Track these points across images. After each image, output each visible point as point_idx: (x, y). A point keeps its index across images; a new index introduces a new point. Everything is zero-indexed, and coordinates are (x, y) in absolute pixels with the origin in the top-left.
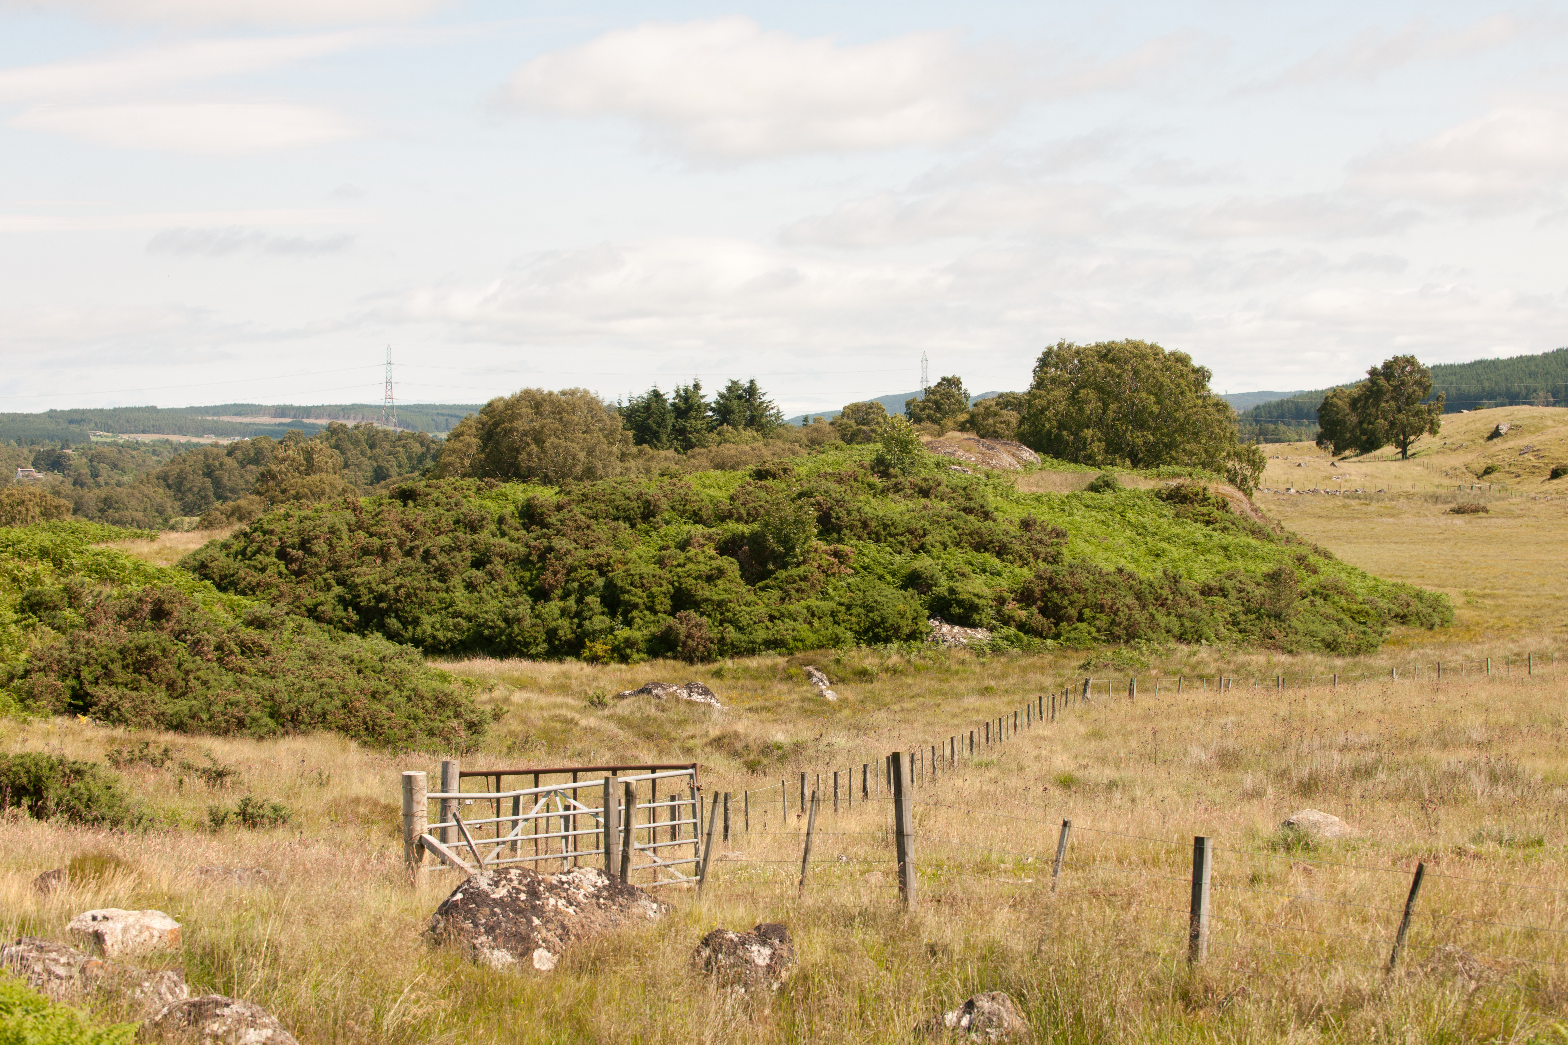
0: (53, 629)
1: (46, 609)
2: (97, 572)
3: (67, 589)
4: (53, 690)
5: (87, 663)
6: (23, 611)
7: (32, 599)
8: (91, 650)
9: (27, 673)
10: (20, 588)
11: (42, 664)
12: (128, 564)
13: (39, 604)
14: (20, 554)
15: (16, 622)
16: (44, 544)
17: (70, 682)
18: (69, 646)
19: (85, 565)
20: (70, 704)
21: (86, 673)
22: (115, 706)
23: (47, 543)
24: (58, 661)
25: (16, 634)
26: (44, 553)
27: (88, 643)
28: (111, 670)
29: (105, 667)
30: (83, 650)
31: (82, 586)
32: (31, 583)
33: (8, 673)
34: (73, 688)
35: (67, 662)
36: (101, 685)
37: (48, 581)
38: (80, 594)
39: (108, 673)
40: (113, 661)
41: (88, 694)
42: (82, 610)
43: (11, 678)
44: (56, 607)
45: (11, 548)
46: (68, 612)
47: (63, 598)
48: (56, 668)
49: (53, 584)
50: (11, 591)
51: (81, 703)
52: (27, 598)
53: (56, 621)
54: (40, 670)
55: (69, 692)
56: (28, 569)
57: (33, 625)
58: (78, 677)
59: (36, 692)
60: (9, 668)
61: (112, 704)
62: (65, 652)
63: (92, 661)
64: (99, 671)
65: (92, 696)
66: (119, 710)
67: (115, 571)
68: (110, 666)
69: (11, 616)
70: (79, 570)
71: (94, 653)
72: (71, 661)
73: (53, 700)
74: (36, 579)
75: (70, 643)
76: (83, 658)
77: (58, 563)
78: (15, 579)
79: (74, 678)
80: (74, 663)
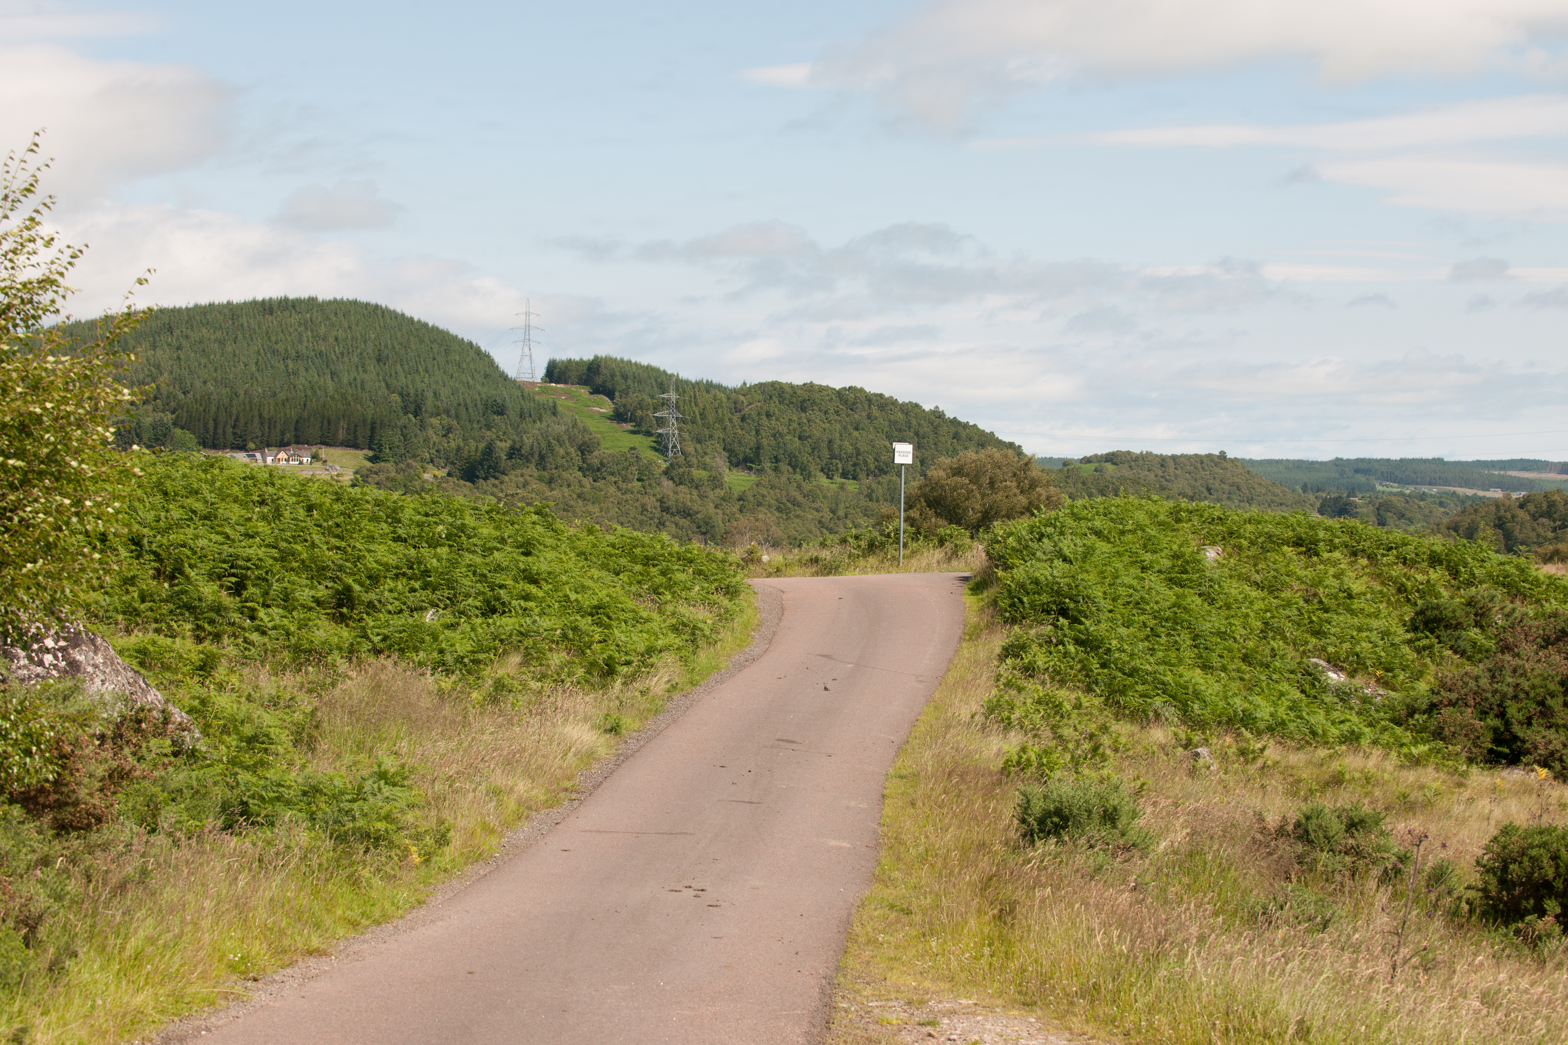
0: (1456, 652)
1: (1446, 627)
2: (1503, 585)
3: (1470, 603)
4: (1468, 731)
5: (1515, 697)
6: (1415, 629)
7: (1428, 613)
8: (1521, 680)
9: (1432, 708)
10: (1408, 600)
11: (1454, 696)
12: (1542, 578)
13: (1438, 620)
14: (1405, 558)
15: (1409, 642)
16: (1435, 548)
17: (1492, 721)
18: (1487, 674)
19: (1490, 575)
20: (1490, 751)
21: (1512, 709)
22: (1557, 756)
23: (1438, 548)
24: (1475, 693)
25: (1410, 658)
26: (1435, 560)
27: (1514, 671)
28: (1550, 708)
29: (1542, 703)
30: (1510, 680)
31: (1491, 600)
32: (1423, 595)
33: (1408, 706)
34: (1495, 730)
35: (1489, 695)
36: (1535, 727)
37: (1445, 593)
38: (1490, 610)
39: (1545, 711)
40: (1552, 695)
41: (1515, 738)
42: (1492, 631)
43: (1412, 712)
44: (1458, 626)
45: (1394, 551)
46: (1474, 633)
47: (1467, 614)
48: (1472, 702)
49: (1452, 598)
50: (1397, 604)
51: (1507, 751)
52: (1422, 612)
53: (1460, 642)
54: (1452, 704)
55: (1489, 735)
56: (1420, 577)
57: (1430, 647)
58: (1502, 715)
59: (1446, 732)
60: (1408, 700)
61: (1552, 754)
62: (1484, 682)
63: (1522, 696)
64: (1533, 707)
65: (1524, 742)
66: (1561, 760)
67: (1527, 586)
68: (1550, 702)
69: (1401, 634)
70: (1481, 582)
71: (1526, 685)
72: (1495, 692)
73: (1469, 744)
74: (1429, 589)
75: (1490, 670)
76: (1511, 690)
77: (1455, 573)
78: (1401, 589)
79: (1496, 716)
80: (1498, 696)
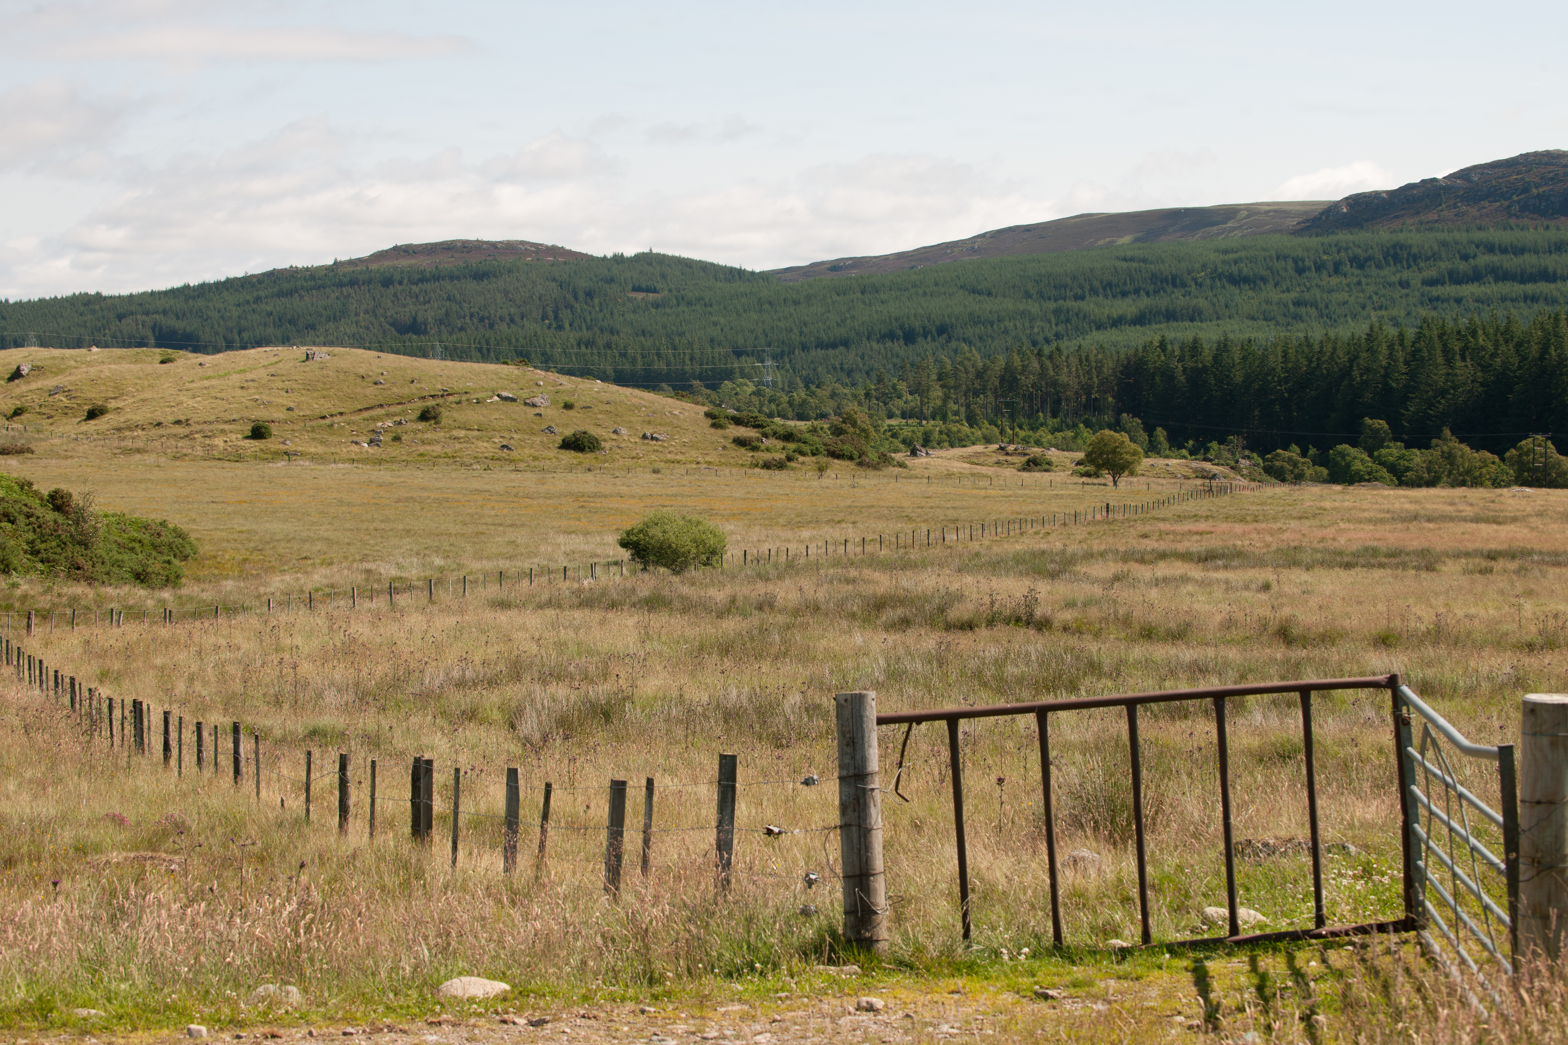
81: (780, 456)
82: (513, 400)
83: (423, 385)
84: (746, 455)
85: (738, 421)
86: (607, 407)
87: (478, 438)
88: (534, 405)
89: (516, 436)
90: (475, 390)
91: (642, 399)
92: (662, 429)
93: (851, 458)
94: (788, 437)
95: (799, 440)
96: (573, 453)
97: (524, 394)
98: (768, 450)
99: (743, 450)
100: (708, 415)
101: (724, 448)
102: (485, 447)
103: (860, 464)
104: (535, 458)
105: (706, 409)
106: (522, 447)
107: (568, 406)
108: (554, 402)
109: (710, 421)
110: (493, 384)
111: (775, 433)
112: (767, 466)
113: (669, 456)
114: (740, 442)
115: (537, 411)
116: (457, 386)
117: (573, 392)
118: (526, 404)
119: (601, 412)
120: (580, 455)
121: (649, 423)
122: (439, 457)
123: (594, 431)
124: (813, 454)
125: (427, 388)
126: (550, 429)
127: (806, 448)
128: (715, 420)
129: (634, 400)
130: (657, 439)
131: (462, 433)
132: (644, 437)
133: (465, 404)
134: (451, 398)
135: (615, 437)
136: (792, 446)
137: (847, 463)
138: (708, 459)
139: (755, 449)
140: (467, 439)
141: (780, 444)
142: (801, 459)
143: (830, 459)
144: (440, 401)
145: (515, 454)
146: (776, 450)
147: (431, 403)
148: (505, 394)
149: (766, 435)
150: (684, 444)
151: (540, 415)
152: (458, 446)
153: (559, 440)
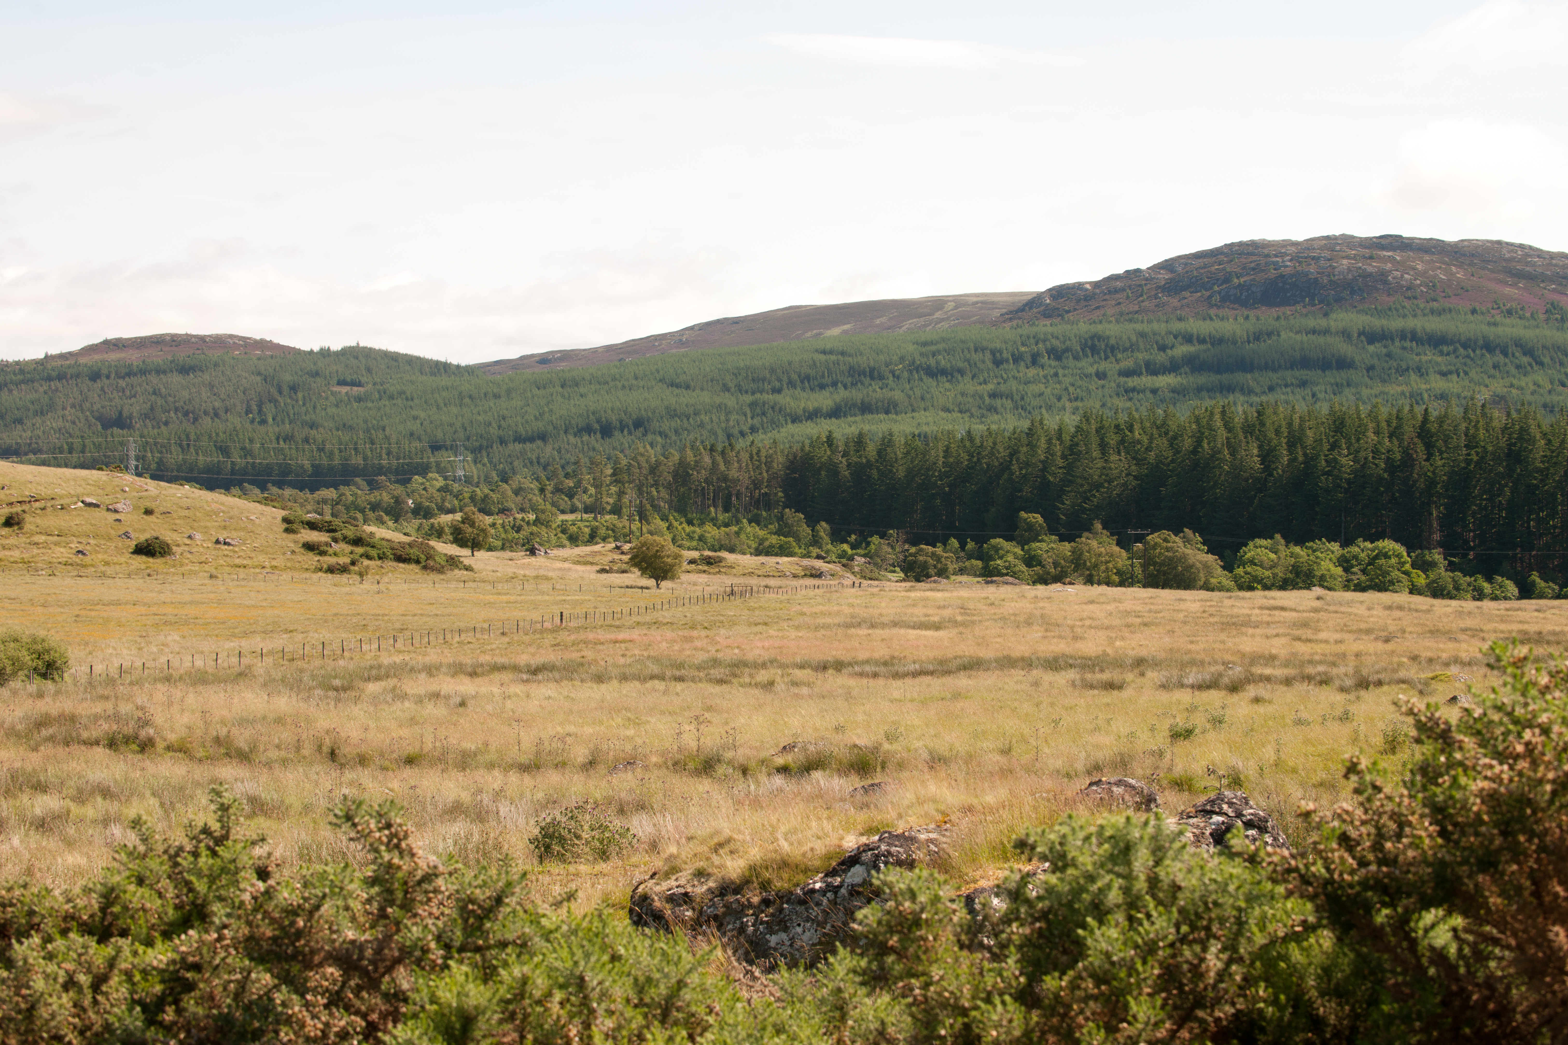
81: (345, 560)
82: (96, 506)
83: (13, 492)
84: (313, 559)
85: (312, 526)
86: (186, 513)
87: (56, 544)
88: (116, 511)
89: (92, 541)
90: (61, 497)
91: (223, 504)
92: (234, 534)
93: (418, 562)
94: (357, 541)
95: (368, 545)
96: (144, 558)
97: (107, 500)
98: (335, 554)
99: (311, 554)
100: (285, 520)
101: (293, 552)
102: (62, 553)
103: (425, 568)
104: (107, 564)
105: (284, 513)
106: (97, 552)
107: (148, 512)
108: (136, 508)
109: (285, 526)
110: (80, 490)
111: (345, 538)
112: (331, 570)
113: (238, 561)
114: (310, 547)
115: (118, 516)
116: (44, 492)
117: (155, 498)
118: (108, 510)
119: (180, 518)
120: (151, 560)
121: (225, 528)
122: (16, 562)
123: (168, 536)
124: (380, 558)
125: (15, 494)
126: (127, 535)
127: (373, 553)
128: (290, 525)
129: (214, 506)
130: (229, 544)
131: (42, 538)
132: (217, 542)
133: (49, 510)
134: (37, 504)
135: (188, 541)
136: (360, 550)
137: (413, 566)
138: (274, 563)
139: (323, 553)
140: (46, 546)
141: (348, 548)
142: (366, 562)
143: (395, 564)
144: (26, 507)
145: (87, 560)
146: (342, 553)
147: (18, 509)
148: (89, 500)
149: (335, 540)
150: (255, 549)
151: (119, 520)
152: (36, 551)
153: (133, 544)
